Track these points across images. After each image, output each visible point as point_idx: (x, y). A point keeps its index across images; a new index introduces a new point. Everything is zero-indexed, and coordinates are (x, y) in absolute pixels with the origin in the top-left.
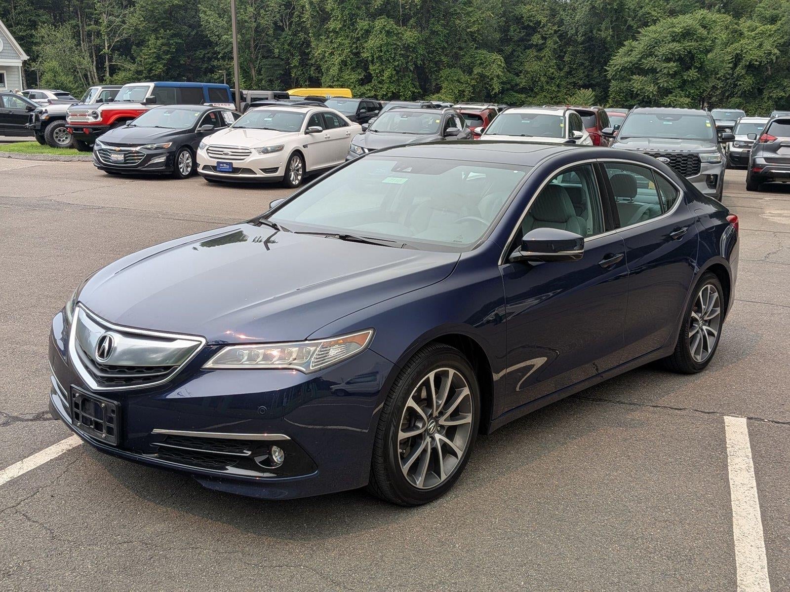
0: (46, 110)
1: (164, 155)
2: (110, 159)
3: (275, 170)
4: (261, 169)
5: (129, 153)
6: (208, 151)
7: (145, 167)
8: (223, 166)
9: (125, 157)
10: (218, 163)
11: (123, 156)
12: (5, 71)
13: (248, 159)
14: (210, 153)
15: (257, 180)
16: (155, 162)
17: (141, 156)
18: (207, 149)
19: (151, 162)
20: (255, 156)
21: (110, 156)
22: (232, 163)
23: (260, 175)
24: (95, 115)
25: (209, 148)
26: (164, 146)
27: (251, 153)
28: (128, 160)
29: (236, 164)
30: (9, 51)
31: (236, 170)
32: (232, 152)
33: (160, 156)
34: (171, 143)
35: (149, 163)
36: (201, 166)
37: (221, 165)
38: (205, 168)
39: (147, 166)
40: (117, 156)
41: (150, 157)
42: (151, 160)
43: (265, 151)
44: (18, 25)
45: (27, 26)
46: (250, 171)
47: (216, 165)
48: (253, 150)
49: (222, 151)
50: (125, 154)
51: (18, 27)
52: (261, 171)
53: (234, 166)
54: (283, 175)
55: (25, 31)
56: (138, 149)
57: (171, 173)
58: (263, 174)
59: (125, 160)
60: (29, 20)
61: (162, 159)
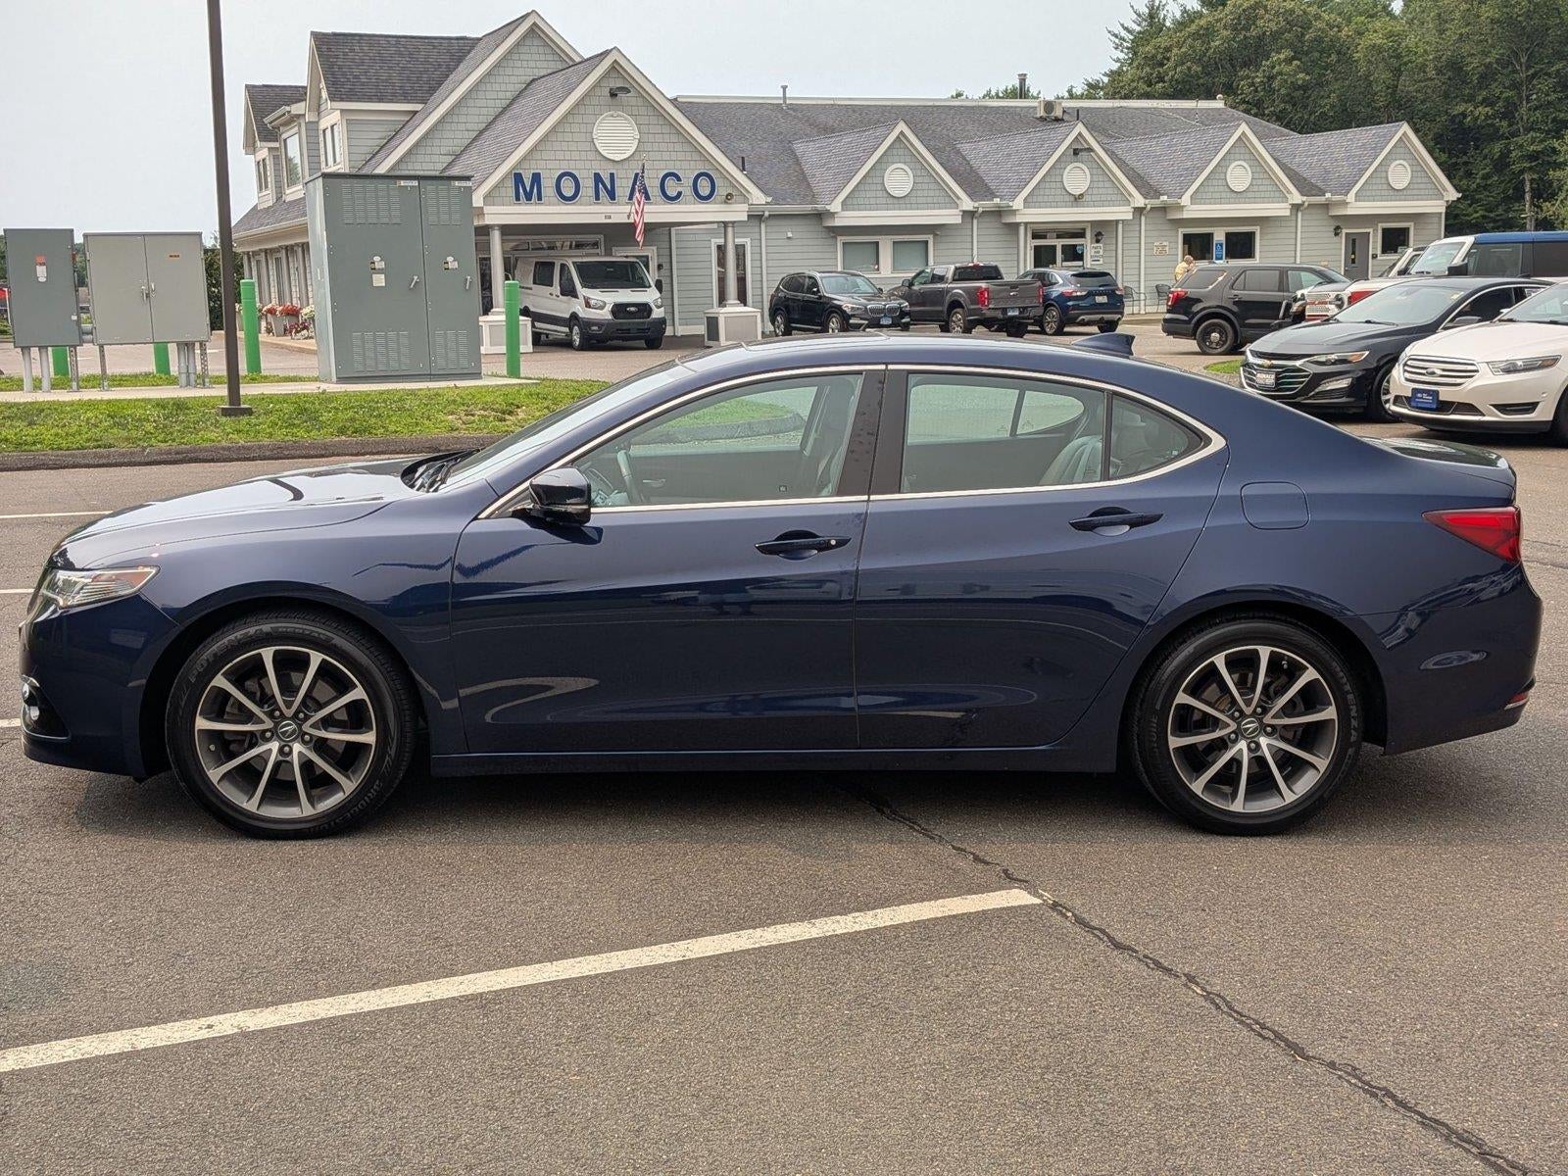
0: (1303, 295)
1: (1348, 375)
2: (1254, 381)
3: (1531, 407)
4: (1495, 406)
5: (1284, 372)
6: (1406, 368)
7: (1309, 398)
8: (1422, 398)
9: (1277, 379)
10: (1415, 391)
11: (1273, 376)
12: (1412, 224)
13: (1470, 384)
14: (1409, 372)
15: (1483, 428)
16: (1329, 388)
17: (1305, 376)
18: (1405, 365)
19: (1320, 389)
20: (1485, 378)
21: (1255, 375)
22: (1437, 392)
23: (1493, 417)
24: (1339, 303)
25: (1409, 363)
26: (1350, 359)
27: (1477, 371)
28: (1283, 384)
29: (1446, 394)
30: (1422, 186)
31: (1445, 406)
32: (1444, 370)
33: (1338, 378)
34: (1367, 353)
35: (1317, 390)
36: (1391, 397)
37: (1419, 395)
38: (1398, 400)
39: (1313, 396)
40: (1264, 376)
41: (1319, 378)
42: (1319, 385)
43: (1510, 369)
44: (1529, 132)
45: (1548, 132)
46: (1470, 408)
47: (1410, 395)
48: (1483, 368)
49: (1426, 368)
50: (1278, 374)
51: (1529, 135)
52: (1495, 410)
53: (1441, 398)
54: (1551, 418)
55: (1542, 141)
56: (1298, 363)
57: (1361, 410)
58: (1500, 417)
59: (1277, 384)
60: (1554, 120)
61: (1343, 383)
